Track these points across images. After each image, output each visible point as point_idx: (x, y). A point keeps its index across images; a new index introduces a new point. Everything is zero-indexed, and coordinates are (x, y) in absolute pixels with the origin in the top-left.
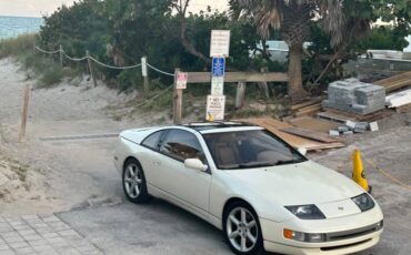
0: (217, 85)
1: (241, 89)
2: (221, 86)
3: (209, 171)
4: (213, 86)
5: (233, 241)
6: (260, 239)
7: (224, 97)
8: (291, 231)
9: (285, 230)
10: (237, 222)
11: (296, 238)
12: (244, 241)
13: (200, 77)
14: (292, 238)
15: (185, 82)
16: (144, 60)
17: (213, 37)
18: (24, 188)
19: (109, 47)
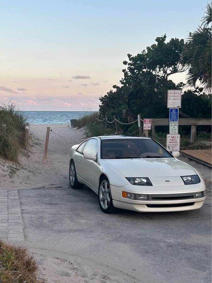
0: (174, 127)
1: (193, 130)
2: (177, 128)
3: (96, 161)
4: (171, 128)
5: (102, 203)
6: (111, 199)
7: (179, 136)
8: (128, 193)
9: (123, 192)
10: (104, 190)
11: (130, 198)
12: (106, 202)
13: (161, 122)
14: (128, 197)
15: (150, 125)
16: (139, 116)
17: (169, 95)
18: (9, 177)
19: (124, 111)
